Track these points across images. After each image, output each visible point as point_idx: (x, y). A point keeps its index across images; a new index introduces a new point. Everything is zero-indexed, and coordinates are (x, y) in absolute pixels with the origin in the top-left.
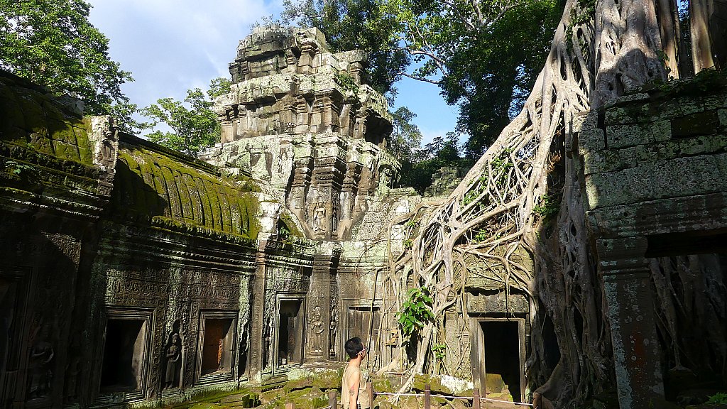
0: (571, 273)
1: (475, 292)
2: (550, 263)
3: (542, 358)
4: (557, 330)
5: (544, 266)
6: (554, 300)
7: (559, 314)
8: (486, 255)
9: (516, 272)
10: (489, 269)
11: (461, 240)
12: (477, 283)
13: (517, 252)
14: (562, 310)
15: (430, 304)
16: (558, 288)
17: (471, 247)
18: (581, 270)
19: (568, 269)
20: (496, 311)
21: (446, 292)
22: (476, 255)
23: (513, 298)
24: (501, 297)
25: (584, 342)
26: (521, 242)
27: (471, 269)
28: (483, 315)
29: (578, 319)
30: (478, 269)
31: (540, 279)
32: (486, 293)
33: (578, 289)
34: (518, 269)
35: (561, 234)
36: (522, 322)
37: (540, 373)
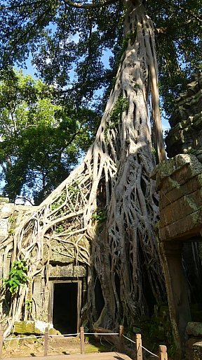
0: (116, 253)
1: (54, 264)
2: (102, 247)
3: (94, 304)
4: (103, 286)
5: (99, 249)
6: (103, 268)
7: (106, 277)
8: (64, 241)
9: (81, 252)
10: (66, 250)
11: (49, 231)
12: (58, 258)
13: (82, 240)
14: (108, 274)
15: (26, 272)
16: (107, 261)
17: (55, 235)
18: (122, 252)
19: (115, 250)
20: (67, 276)
21: (37, 263)
22: (59, 242)
23: (77, 268)
24: (70, 267)
25: (121, 293)
26: (85, 234)
27: (54, 249)
28: (59, 279)
29: (117, 279)
30: (59, 250)
31: (95, 256)
32: (61, 264)
33: (120, 262)
34: (82, 250)
35: (110, 231)
36: (80, 283)
37: (92, 314)
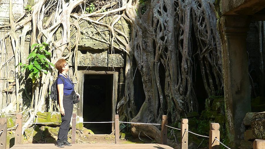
0: (162, 38)
1: (84, 50)
2: (145, 31)
3: (132, 99)
4: (144, 78)
5: (140, 33)
6: (145, 58)
7: (148, 68)
8: (97, 22)
9: (119, 38)
10: (98, 34)
11: (77, 10)
12: (88, 43)
13: (120, 22)
14: (151, 64)
15: (49, 57)
16: (150, 48)
17: (84, 15)
18: (170, 37)
19: (160, 35)
20: (100, 65)
21: (63, 48)
22: (90, 23)
23: (113, 56)
24: (104, 55)
25: (166, 86)
26: (123, 15)
27: (84, 32)
28: (90, 68)
29: (162, 70)
30: (90, 33)
31: (136, 43)
32: (93, 51)
33: (166, 49)
34: (119, 35)
35: (155, 11)
36: (116, 75)
37: (129, 110)
